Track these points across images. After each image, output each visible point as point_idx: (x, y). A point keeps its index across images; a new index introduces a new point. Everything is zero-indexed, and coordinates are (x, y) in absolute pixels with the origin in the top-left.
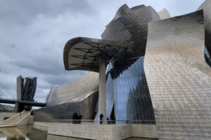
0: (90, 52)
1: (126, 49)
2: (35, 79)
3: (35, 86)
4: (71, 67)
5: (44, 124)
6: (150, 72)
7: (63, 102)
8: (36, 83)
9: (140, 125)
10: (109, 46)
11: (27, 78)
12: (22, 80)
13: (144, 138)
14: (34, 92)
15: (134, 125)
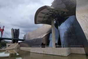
0: (47, 14)
1: (64, 12)
2: (19, 29)
3: (19, 32)
4: (37, 22)
5: (25, 48)
6: (81, 22)
7: (33, 39)
8: (19, 31)
9: (75, 48)
10: (57, 11)
11: (15, 29)
12: (14, 30)
13: (78, 54)
14: (19, 35)
15: (72, 48)
